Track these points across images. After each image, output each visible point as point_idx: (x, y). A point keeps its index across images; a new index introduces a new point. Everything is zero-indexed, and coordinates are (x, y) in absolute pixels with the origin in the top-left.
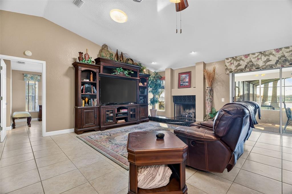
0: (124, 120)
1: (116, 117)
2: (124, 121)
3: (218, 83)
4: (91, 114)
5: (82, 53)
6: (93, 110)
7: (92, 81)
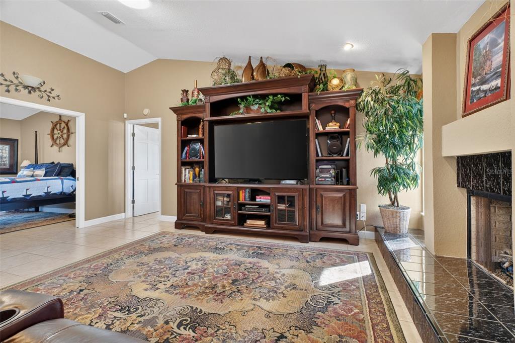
0: (264, 222)
1: (239, 212)
2: (262, 223)
4: (195, 197)
5: (188, 91)
6: (199, 191)
7: (201, 136)
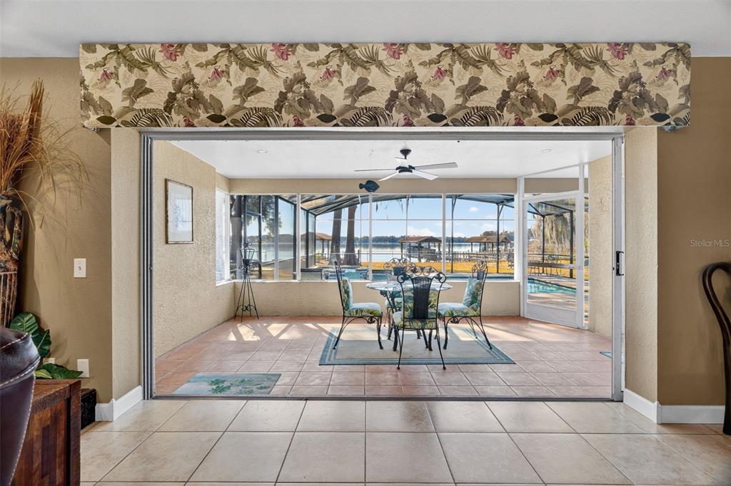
3: (58, 177)
